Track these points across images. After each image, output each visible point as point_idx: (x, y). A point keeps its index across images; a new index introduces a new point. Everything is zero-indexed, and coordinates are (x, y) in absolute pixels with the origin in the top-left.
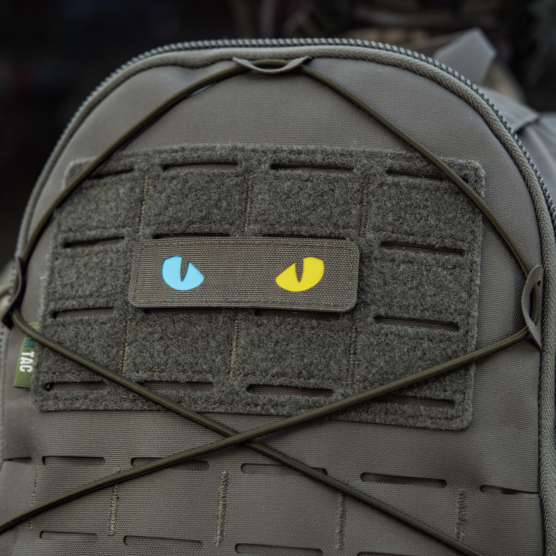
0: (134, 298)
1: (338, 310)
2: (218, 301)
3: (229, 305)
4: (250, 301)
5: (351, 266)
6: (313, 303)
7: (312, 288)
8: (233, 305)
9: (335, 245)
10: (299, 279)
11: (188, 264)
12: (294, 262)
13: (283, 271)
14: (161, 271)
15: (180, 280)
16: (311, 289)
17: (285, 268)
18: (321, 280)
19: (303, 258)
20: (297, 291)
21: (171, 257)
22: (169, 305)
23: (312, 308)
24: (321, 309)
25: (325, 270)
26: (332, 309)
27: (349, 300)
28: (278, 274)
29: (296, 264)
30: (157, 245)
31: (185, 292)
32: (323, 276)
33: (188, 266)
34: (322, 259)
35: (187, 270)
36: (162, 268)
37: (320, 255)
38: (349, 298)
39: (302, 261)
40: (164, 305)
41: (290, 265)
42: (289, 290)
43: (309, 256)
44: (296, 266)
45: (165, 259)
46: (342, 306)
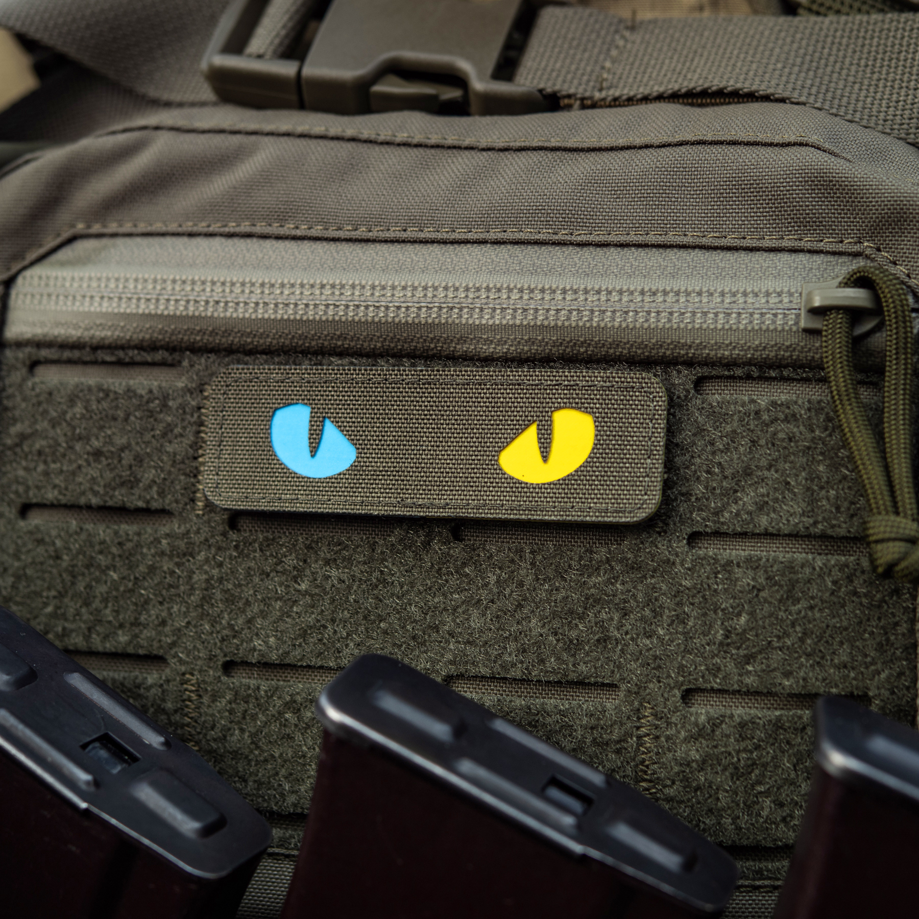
0: (217, 487)
1: (623, 520)
2: (386, 505)
3: (407, 512)
4: (447, 504)
5: (651, 425)
6: (573, 507)
7: (571, 474)
8: (415, 512)
9: (617, 382)
10: (545, 457)
11: (323, 421)
12: (534, 421)
13: (513, 439)
14: (270, 434)
15: (308, 454)
16: (570, 477)
17: (517, 435)
18: (589, 457)
19: (552, 412)
20: (540, 482)
21: (289, 404)
22: (288, 508)
23: (570, 518)
24: (588, 518)
25: (596, 436)
26: (611, 519)
27: (646, 497)
28: (504, 448)
29: (538, 425)
30: (257, 378)
31: (320, 481)
32: (593, 449)
33: (323, 426)
34: (590, 413)
35: (322, 434)
36: (270, 428)
37: (586, 405)
38: (646, 494)
39: (550, 417)
40: (276, 507)
41: (528, 426)
42: (525, 480)
43: (563, 408)
44: (538, 429)
45: (277, 409)
46: (630, 512)
